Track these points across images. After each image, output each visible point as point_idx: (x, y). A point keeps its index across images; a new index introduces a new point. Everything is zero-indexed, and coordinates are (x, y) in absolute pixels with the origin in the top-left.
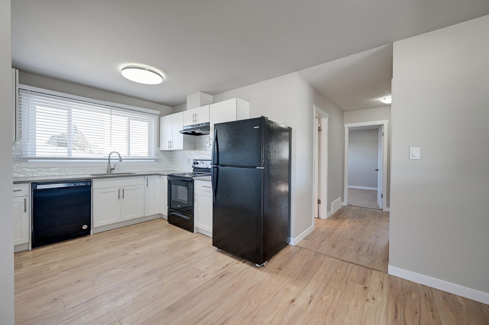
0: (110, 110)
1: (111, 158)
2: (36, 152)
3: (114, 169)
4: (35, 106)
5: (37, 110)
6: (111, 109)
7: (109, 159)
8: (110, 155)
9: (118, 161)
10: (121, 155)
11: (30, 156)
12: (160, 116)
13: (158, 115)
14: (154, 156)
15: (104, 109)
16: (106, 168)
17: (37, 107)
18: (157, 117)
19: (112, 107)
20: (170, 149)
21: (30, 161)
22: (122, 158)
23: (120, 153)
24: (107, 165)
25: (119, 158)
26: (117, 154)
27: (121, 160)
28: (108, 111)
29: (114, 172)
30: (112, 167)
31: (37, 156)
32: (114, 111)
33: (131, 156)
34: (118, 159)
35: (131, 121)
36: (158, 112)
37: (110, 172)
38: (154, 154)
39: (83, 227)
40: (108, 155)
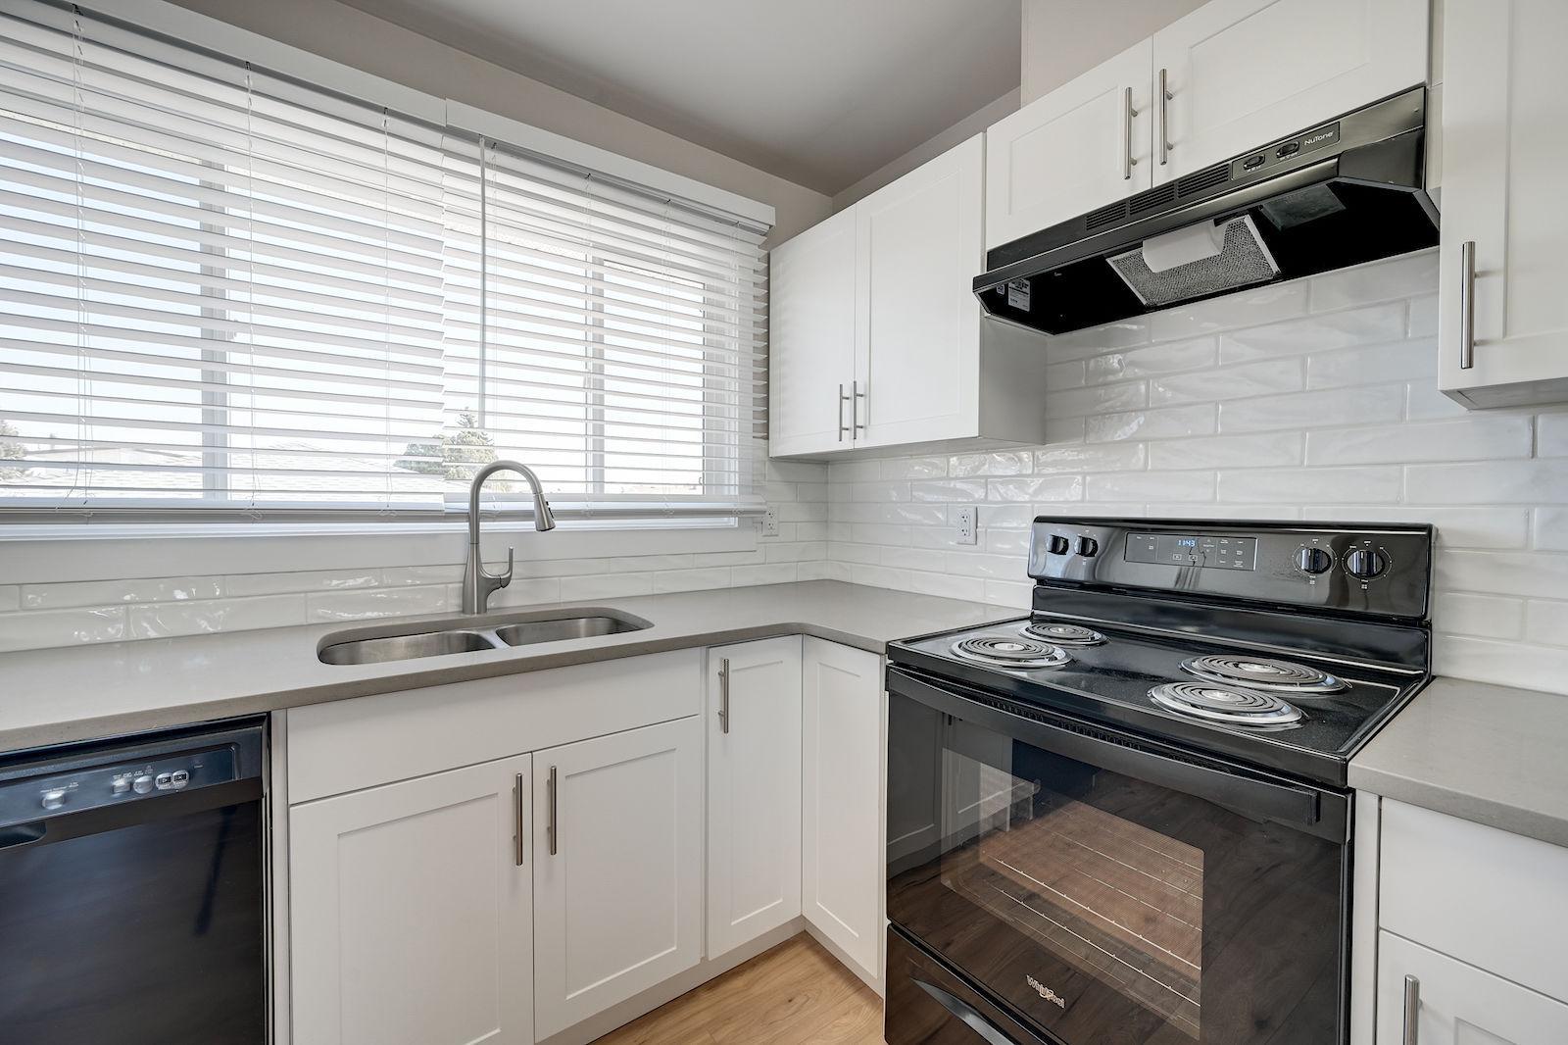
1: (483, 506)
3: (502, 583)
7: (474, 516)
8: (478, 485)
9: (530, 525)
10: (546, 489)
13: (762, 234)
14: (734, 491)
16: (457, 573)
18: (754, 246)
20: (847, 444)
22: (553, 506)
23: (540, 474)
24: (460, 553)
25: (531, 506)
26: (517, 476)
27: (545, 517)
29: (515, 600)
30: (492, 571)
33: (609, 489)
34: (525, 515)
36: (764, 214)
37: (483, 608)
38: (735, 479)
40: (466, 489)
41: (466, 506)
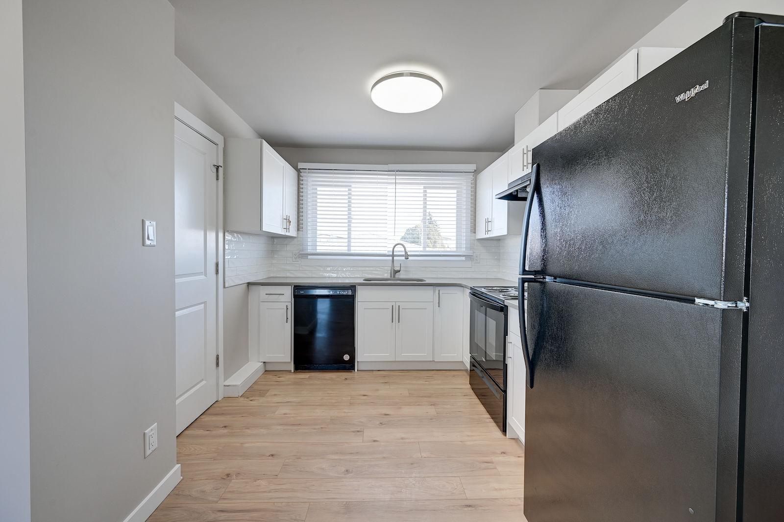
0: (394, 177)
1: (395, 253)
2: (317, 247)
3: (399, 271)
4: (315, 187)
5: (318, 193)
6: (395, 175)
7: (393, 256)
8: (394, 248)
9: (404, 258)
10: (407, 249)
11: (311, 251)
12: (477, 172)
13: (473, 172)
14: (464, 250)
15: (387, 177)
16: (389, 268)
17: (318, 189)
18: (471, 176)
19: (397, 173)
20: (487, 236)
21: (310, 257)
22: (409, 253)
23: (406, 246)
24: (390, 264)
25: (404, 253)
26: (402, 246)
27: (407, 256)
28: (391, 179)
29: (402, 275)
30: (397, 269)
31: (318, 251)
32: (400, 179)
34: (403, 255)
35: (428, 191)
36: (472, 167)
37: (394, 276)
38: (464, 246)
39: (344, 357)
40: (391, 249)
41: (391, 253)
